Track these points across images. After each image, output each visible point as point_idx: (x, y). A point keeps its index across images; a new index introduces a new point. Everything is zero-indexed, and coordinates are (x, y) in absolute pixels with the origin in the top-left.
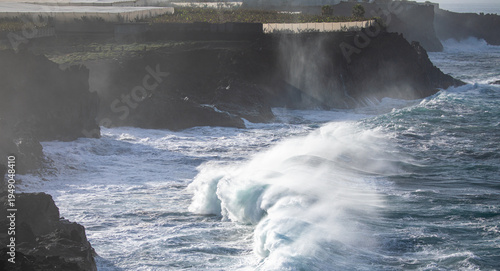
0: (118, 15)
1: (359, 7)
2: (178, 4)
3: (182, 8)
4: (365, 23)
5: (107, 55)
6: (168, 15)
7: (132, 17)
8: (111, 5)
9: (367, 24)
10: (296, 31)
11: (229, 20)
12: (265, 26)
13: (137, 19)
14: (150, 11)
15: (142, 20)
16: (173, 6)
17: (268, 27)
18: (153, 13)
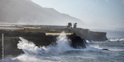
0: (10, 30)
1: (70, 30)
2: (25, 27)
3: (25, 28)
4: (71, 33)
5: (7, 39)
6: (22, 30)
7: (13, 30)
8: (8, 27)
9: (71, 34)
10: (54, 35)
11: (37, 32)
12: (46, 34)
13: (14, 31)
14: (18, 29)
15: (15, 31)
16: (23, 28)
17: (47, 34)
18: (18, 30)
